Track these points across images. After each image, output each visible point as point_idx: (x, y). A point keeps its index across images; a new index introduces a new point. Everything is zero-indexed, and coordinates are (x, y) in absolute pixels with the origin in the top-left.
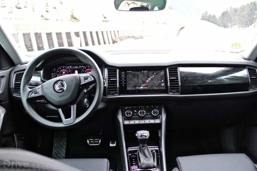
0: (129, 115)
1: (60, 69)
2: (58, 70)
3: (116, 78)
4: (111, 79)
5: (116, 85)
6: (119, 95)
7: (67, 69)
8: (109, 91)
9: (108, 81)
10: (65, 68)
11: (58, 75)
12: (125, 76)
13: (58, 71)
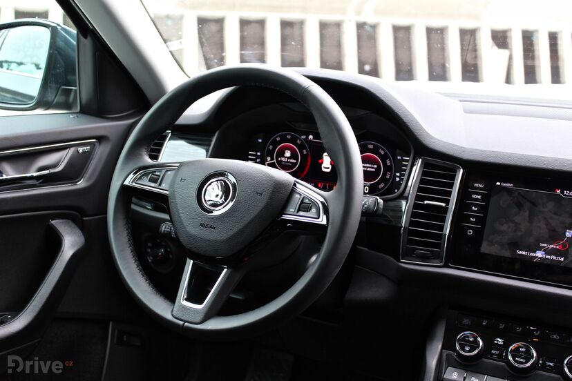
0: (467, 348)
1: (278, 139)
2: (271, 144)
3: (447, 202)
4: (426, 202)
5: (442, 228)
6: (446, 266)
7: (299, 142)
8: (410, 242)
9: (416, 206)
10: (293, 141)
11: (269, 159)
12: (482, 200)
13: (271, 147)
